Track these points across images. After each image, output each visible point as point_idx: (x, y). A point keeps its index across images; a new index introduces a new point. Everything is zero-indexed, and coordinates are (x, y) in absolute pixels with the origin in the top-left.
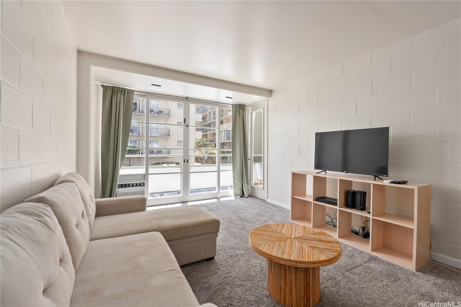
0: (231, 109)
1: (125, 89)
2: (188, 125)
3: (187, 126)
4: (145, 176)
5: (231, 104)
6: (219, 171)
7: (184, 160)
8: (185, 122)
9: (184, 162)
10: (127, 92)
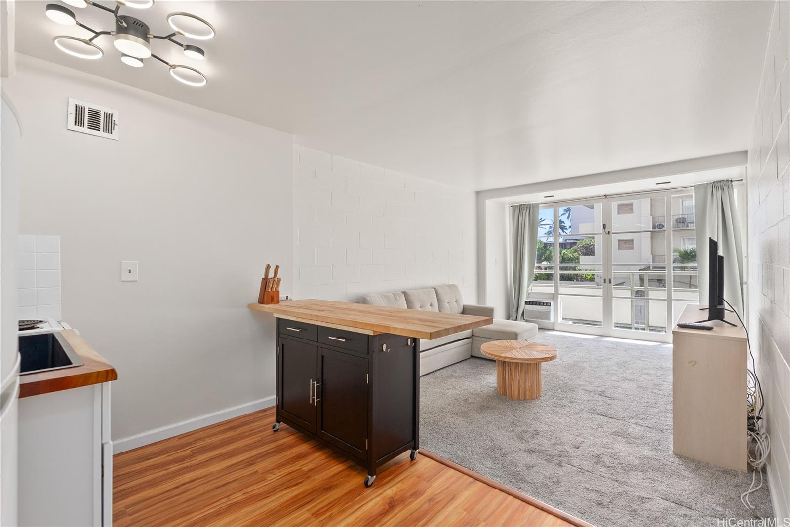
0: (694, 194)
1: (530, 204)
2: (609, 232)
3: (607, 232)
4: (554, 296)
5: (692, 185)
6: (669, 300)
7: (605, 280)
8: (604, 228)
9: (605, 282)
10: (533, 207)
